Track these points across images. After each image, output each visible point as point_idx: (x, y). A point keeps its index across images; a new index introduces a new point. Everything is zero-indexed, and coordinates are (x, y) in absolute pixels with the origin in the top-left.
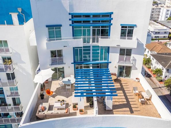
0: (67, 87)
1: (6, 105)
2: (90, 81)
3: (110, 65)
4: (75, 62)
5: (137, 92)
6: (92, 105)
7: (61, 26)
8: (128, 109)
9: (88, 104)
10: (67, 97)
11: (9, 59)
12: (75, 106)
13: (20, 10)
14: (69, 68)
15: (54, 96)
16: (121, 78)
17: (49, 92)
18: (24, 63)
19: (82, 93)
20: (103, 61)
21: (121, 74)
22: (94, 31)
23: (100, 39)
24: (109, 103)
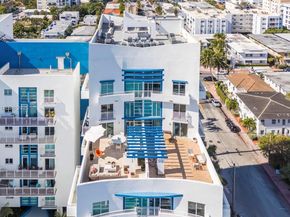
0: (117, 147)
1: (37, 168)
2: (141, 142)
3: (164, 121)
4: (125, 118)
5: (192, 155)
6: (143, 169)
7: (113, 81)
8: (181, 174)
9: (140, 167)
10: (118, 159)
11: (52, 110)
12: (126, 169)
13: (68, 54)
14: (119, 124)
15: (103, 157)
16: (177, 138)
17: (98, 152)
18: (67, 114)
19: (134, 154)
20: (156, 117)
21: (176, 132)
22: (146, 85)
23: (152, 94)
24: (161, 166)
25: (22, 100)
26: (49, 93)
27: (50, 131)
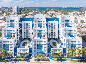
1: (53, 33)
25: (51, 24)
26: (55, 23)
27: (55, 28)
